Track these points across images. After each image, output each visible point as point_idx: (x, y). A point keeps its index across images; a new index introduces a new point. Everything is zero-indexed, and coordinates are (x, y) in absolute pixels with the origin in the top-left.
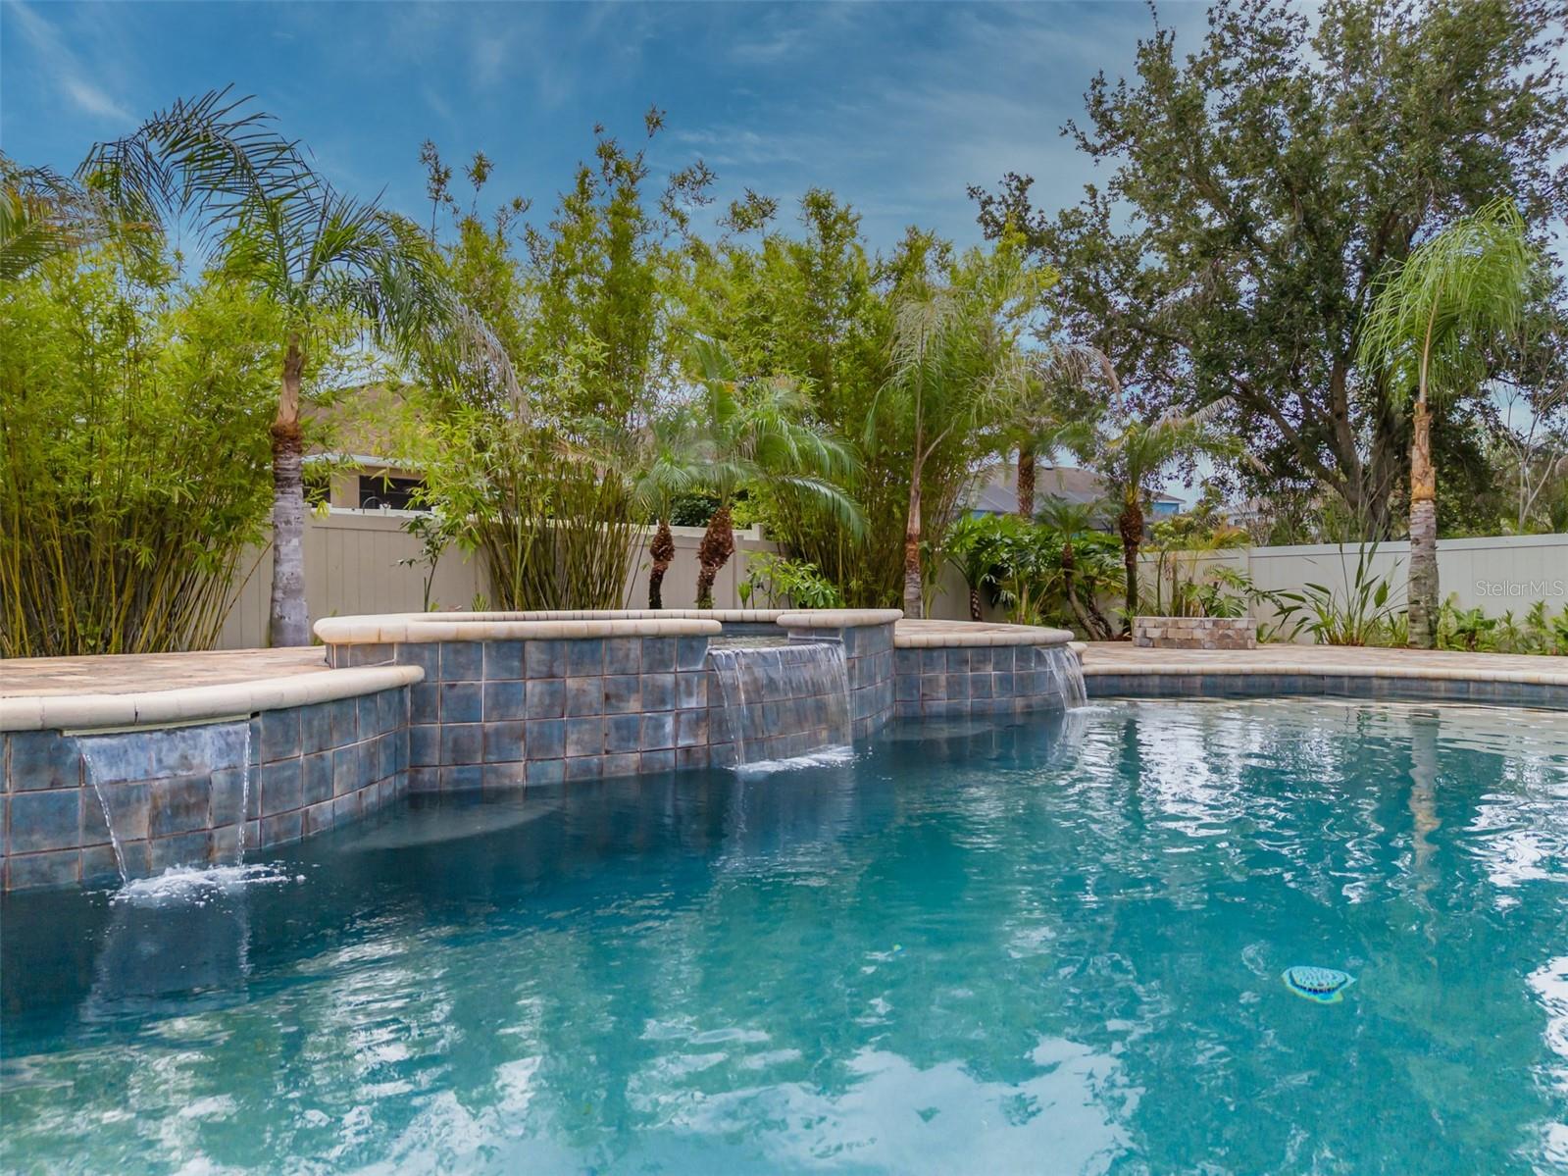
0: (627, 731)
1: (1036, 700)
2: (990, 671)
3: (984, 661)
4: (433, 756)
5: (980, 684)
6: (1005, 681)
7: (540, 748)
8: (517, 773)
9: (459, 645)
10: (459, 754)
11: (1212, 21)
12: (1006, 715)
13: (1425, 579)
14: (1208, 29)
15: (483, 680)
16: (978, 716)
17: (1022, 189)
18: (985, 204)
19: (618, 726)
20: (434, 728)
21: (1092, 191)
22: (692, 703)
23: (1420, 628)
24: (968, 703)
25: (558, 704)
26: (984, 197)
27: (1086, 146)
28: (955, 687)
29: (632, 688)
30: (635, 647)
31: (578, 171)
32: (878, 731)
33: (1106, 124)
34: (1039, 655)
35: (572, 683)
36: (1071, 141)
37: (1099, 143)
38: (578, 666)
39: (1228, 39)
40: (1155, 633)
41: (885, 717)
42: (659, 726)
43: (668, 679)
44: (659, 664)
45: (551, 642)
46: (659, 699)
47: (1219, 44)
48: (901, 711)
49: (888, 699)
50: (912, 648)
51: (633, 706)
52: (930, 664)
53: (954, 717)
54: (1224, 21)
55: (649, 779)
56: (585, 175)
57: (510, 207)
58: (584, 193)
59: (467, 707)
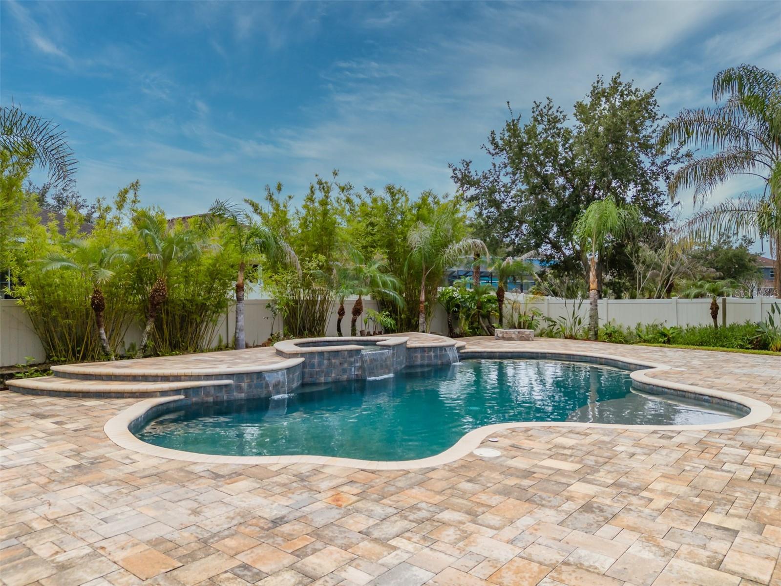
0: (344, 371)
1: (444, 361)
2: (432, 354)
3: (430, 351)
4: (306, 376)
5: (429, 357)
6: (436, 356)
7: (327, 374)
8: (322, 380)
9: (312, 353)
10: (311, 376)
11: (533, 112)
12: (435, 365)
13: (594, 317)
14: (533, 114)
15: (316, 361)
16: (428, 366)
17: (468, 164)
18: (455, 170)
19: (343, 370)
20: (307, 370)
21: (494, 165)
22: (358, 365)
23: (592, 333)
24: (426, 362)
25: (330, 365)
26: (454, 168)
27: (490, 153)
28: (422, 358)
29: (345, 362)
30: (346, 353)
31: (310, 186)
32: (401, 370)
33: (496, 145)
34: (445, 350)
35: (333, 361)
36: (484, 151)
37: (494, 152)
38: (334, 357)
39: (539, 118)
40: (500, 335)
41: (403, 366)
42: (351, 370)
43: (353, 359)
44: (351, 356)
45: (329, 352)
46: (351, 364)
47: (536, 120)
48: (408, 364)
49: (404, 361)
50: (411, 348)
51: (346, 365)
52: (416, 352)
53: (422, 366)
54: (537, 113)
55: (349, 381)
56: (312, 187)
57: (288, 199)
58: (313, 193)
59: (313, 366)
